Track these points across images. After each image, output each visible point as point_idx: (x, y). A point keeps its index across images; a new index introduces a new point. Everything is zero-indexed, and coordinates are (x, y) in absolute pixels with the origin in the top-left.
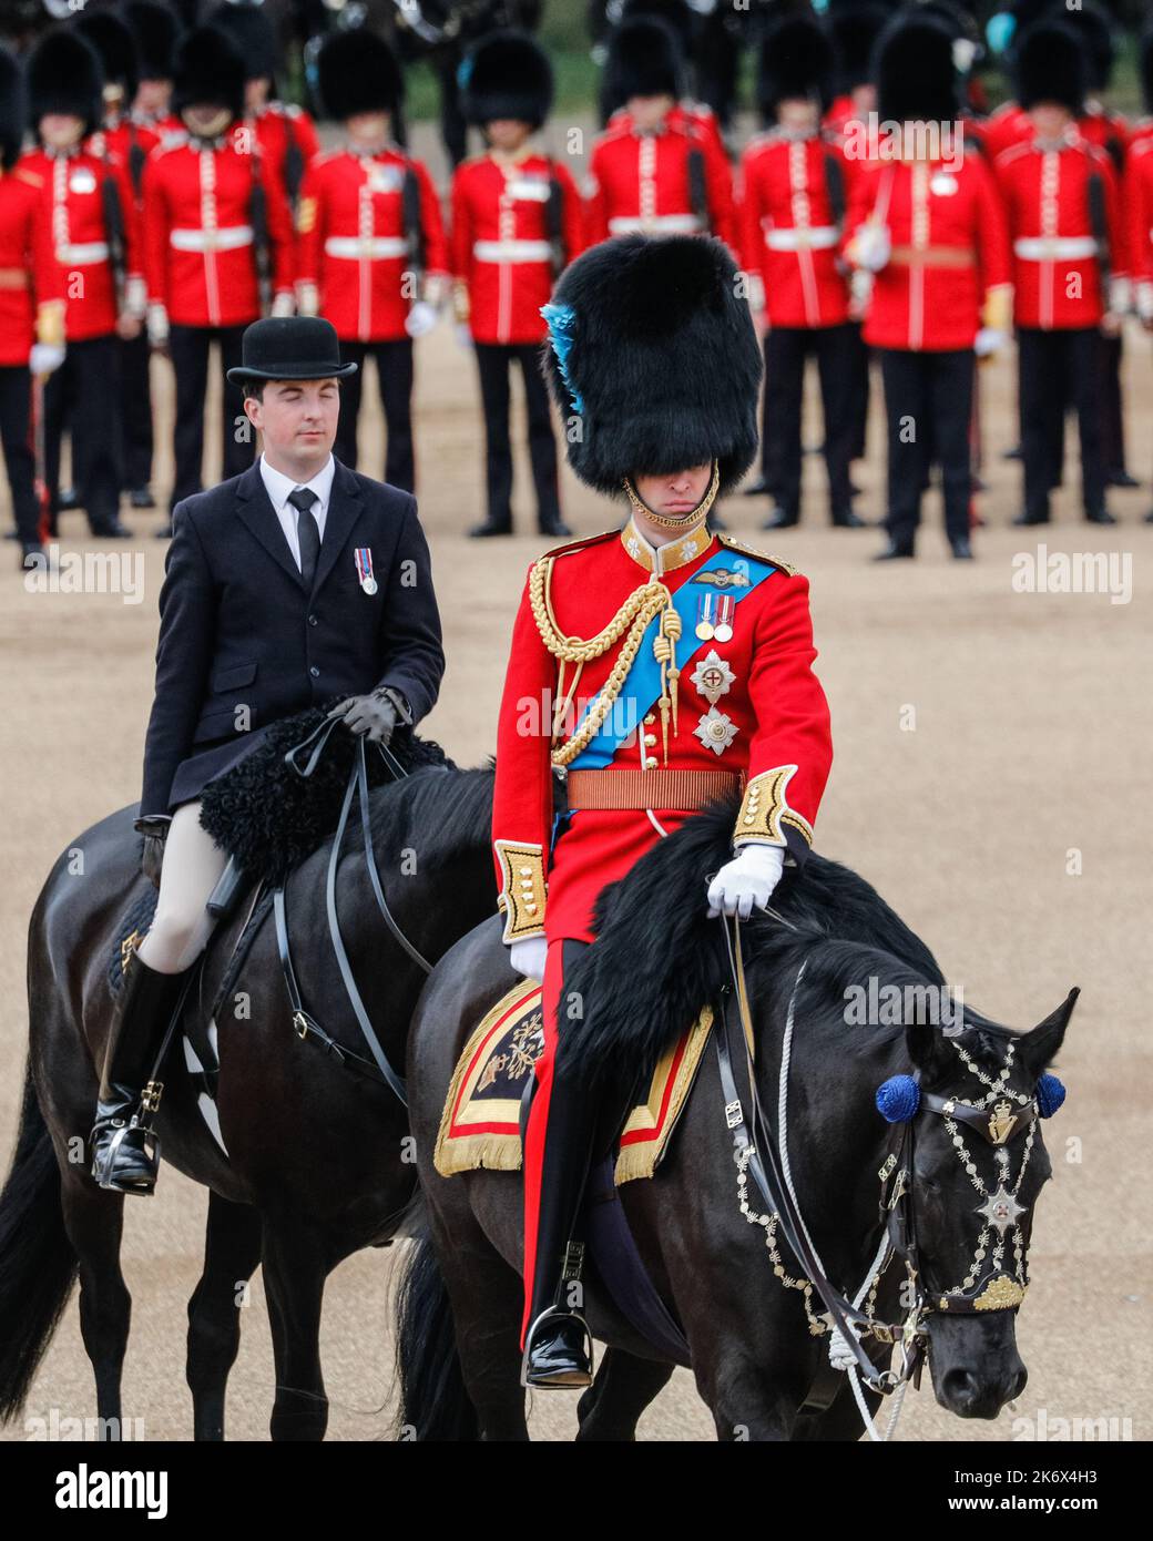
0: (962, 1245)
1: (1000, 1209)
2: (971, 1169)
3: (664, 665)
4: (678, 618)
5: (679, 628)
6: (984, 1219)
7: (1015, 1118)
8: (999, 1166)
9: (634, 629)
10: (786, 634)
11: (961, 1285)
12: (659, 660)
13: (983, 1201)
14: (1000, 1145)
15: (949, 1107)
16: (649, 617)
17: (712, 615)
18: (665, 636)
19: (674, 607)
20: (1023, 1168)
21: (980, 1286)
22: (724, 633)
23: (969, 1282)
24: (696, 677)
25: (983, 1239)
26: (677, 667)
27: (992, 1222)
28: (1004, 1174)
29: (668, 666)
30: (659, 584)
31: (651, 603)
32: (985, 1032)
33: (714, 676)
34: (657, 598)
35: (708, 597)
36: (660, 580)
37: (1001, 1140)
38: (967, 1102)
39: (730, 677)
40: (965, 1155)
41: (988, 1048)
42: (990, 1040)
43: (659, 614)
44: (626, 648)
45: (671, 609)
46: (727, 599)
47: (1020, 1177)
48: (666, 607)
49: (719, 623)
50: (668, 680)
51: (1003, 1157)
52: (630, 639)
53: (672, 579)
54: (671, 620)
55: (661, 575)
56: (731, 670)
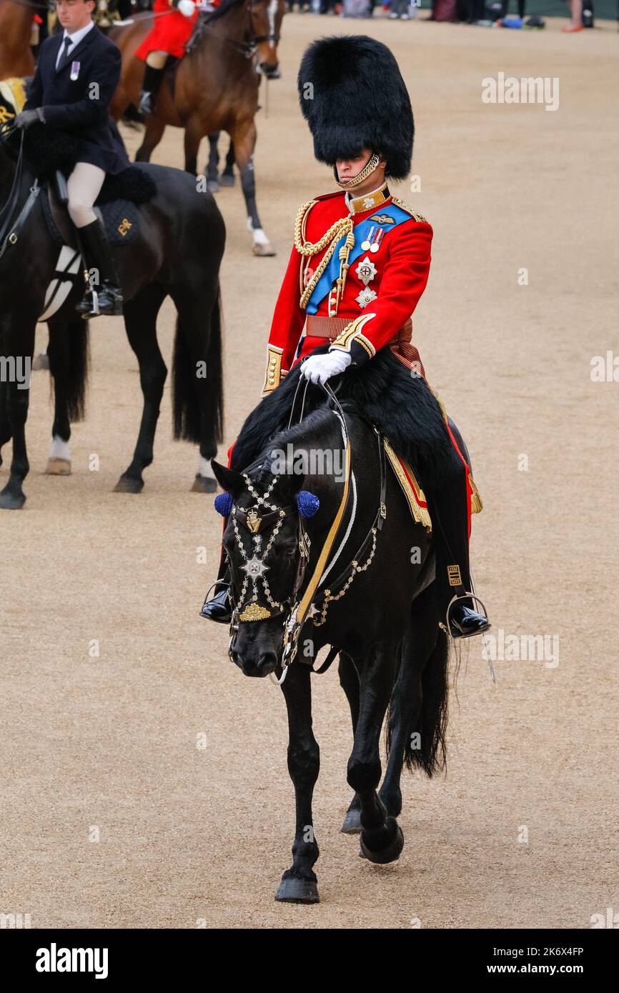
1: (252, 567)
2: (241, 545)
3: (342, 261)
4: (354, 237)
5: (353, 244)
6: (244, 572)
8: (255, 544)
9: (334, 241)
10: (404, 251)
12: (341, 259)
13: (245, 562)
14: (256, 533)
15: (234, 511)
16: (341, 236)
17: (371, 238)
18: (346, 247)
19: (353, 232)
20: (269, 546)
21: (243, 608)
22: (375, 248)
23: (240, 605)
24: (358, 270)
25: (245, 583)
26: (348, 263)
27: (248, 574)
28: (258, 549)
29: (344, 262)
30: (349, 219)
31: (343, 229)
33: (367, 269)
34: (346, 227)
35: (373, 228)
36: (351, 217)
37: (255, 530)
38: (242, 509)
39: (374, 271)
40: (238, 537)
43: (346, 234)
44: (328, 251)
46: (381, 230)
48: (350, 231)
49: (374, 242)
50: (342, 269)
51: (257, 539)
53: (357, 218)
54: (350, 239)
55: (353, 215)
56: (375, 268)
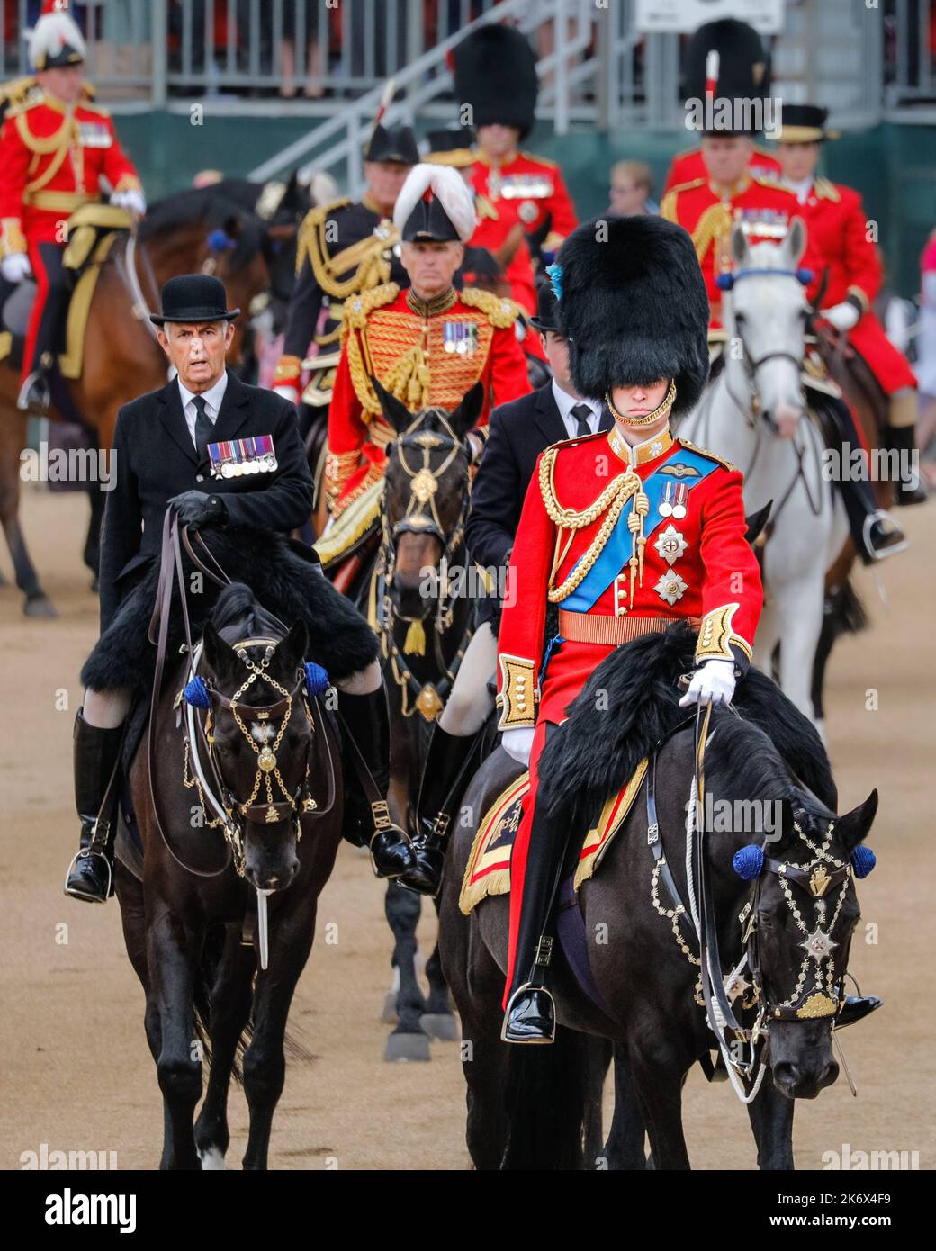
0: (791, 970)
1: (818, 944)
2: (797, 914)
3: (635, 534)
4: (646, 499)
5: (647, 507)
6: (805, 951)
7: (830, 878)
8: (819, 913)
9: (614, 506)
10: (726, 513)
11: (790, 1000)
12: (632, 530)
13: (805, 938)
14: (819, 898)
15: (782, 868)
16: (625, 498)
17: (671, 497)
18: (636, 513)
19: (644, 492)
20: (836, 915)
21: (802, 1000)
22: (679, 512)
23: (795, 997)
24: (659, 544)
25: (805, 966)
26: (644, 536)
27: (811, 953)
28: (822, 919)
29: (638, 535)
30: (634, 474)
31: (628, 487)
32: (814, 815)
33: (672, 544)
34: (632, 484)
35: (668, 484)
36: (634, 471)
37: (820, 893)
38: (796, 866)
39: (684, 545)
40: (792, 904)
41: (813, 826)
42: (815, 820)
43: (633, 495)
44: (608, 519)
45: (641, 493)
46: (683, 486)
47: (834, 921)
48: (638, 491)
49: (674, 504)
50: (637, 545)
51: (821, 906)
52: (611, 513)
53: (643, 470)
54: (642, 501)
55: (635, 467)
56: (684, 539)
